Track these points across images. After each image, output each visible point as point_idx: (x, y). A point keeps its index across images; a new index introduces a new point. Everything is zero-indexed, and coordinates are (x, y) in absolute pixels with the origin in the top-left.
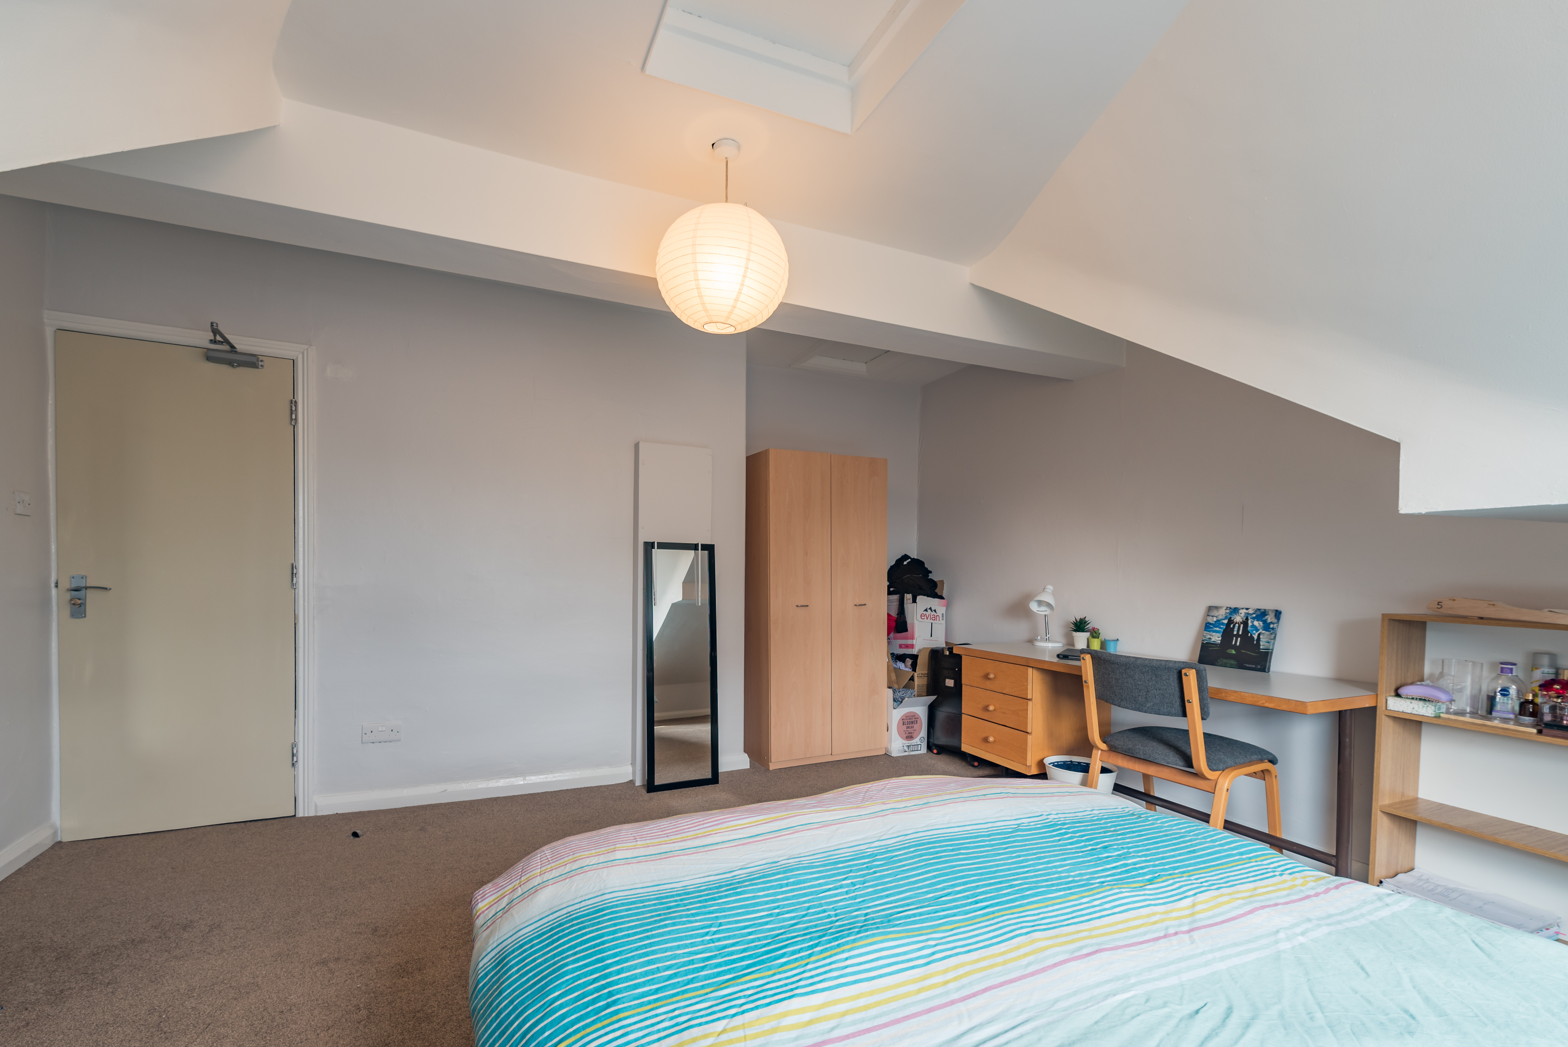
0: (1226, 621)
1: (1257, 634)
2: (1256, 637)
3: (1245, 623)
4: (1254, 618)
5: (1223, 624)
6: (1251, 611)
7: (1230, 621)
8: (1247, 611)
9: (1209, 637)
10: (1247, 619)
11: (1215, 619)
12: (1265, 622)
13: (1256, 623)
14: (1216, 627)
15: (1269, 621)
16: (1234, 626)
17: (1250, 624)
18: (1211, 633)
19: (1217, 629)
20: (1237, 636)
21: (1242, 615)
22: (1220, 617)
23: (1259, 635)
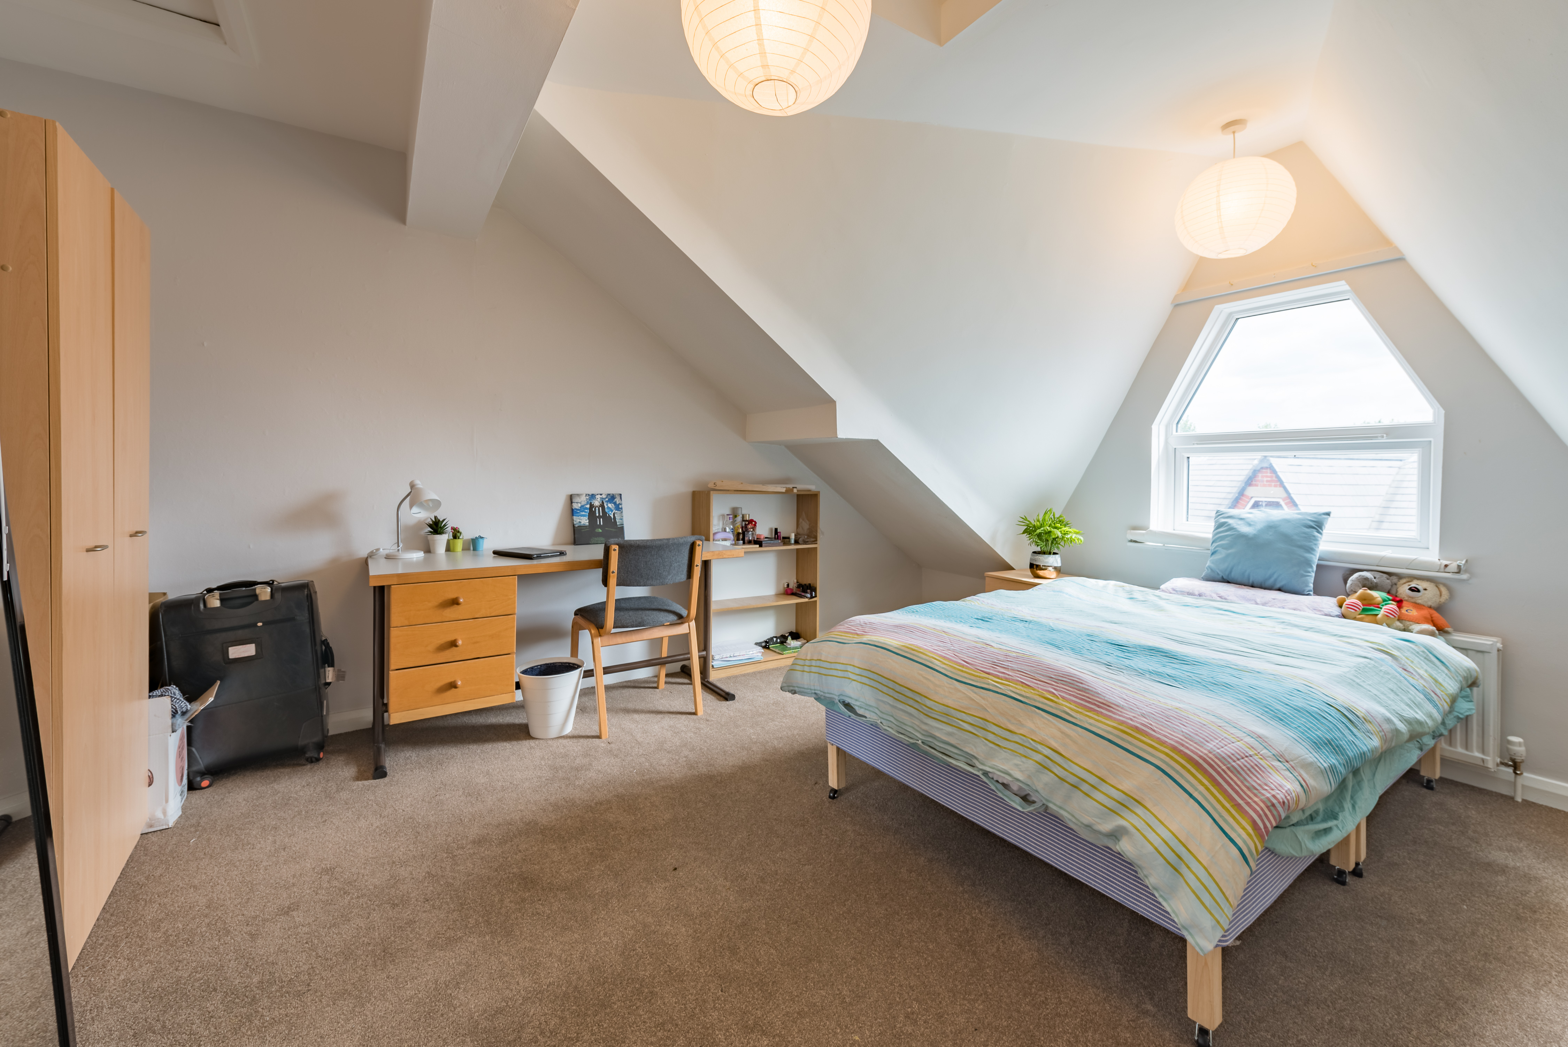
0: (588, 506)
1: (612, 514)
2: (612, 517)
3: (602, 506)
4: (607, 502)
5: (586, 508)
6: (604, 496)
7: (592, 506)
8: (601, 496)
9: (579, 521)
10: (603, 502)
11: (580, 505)
12: (615, 503)
13: (610, 505)
14: (582, 512)
15: (618, 503)
16: (595, 509)
17: (606, 507)
18: (580, 517)
19: (584, 513)
20: (599, 517)
21: (599, 499)
22: (583, 503)
23: (614, 514)
